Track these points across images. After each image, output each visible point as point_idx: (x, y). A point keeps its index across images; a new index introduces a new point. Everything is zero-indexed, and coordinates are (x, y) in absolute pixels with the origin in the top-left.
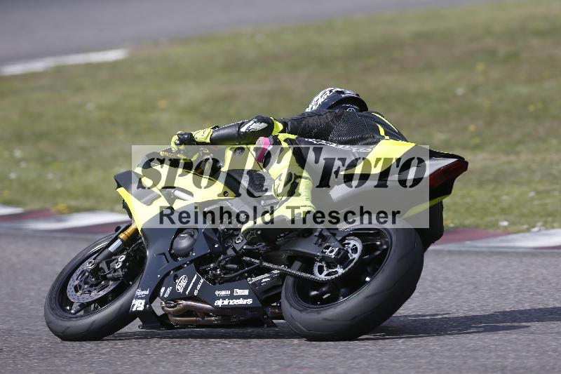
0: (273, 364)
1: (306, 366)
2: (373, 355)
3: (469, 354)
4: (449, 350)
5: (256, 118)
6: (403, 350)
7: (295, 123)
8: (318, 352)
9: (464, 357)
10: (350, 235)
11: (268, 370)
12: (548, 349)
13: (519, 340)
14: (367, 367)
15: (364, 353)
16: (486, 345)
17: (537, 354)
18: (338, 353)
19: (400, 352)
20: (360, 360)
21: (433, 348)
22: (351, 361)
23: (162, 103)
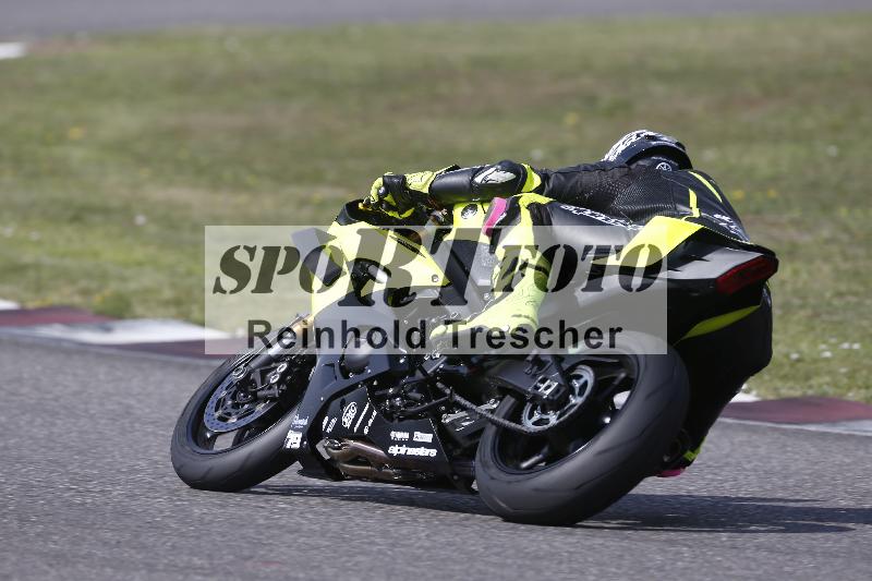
0: (224, 552)
1: (277, 559)
2: (380, 552)
3: (528, 562)
4: (498, 554)
5: (500, 164)
6: (427, 549)
7: (562, 178)
8: (295, 540)
9: (520, 567)
10: (583, 363)
11: (216, 562)
12: (650, 564)
13: (607, 547)
14: (371, 570)
15: (365, 546)
16: (553, 551)
17: (632, 572)
18: (327, 543)
19: (421, 551)
20: (361, 558)
21: (473, 548)
22: (344, 559)
23: (76, 133)
